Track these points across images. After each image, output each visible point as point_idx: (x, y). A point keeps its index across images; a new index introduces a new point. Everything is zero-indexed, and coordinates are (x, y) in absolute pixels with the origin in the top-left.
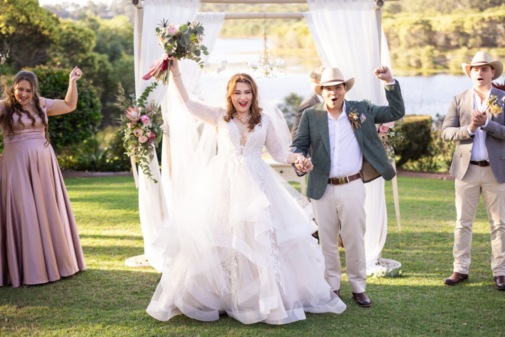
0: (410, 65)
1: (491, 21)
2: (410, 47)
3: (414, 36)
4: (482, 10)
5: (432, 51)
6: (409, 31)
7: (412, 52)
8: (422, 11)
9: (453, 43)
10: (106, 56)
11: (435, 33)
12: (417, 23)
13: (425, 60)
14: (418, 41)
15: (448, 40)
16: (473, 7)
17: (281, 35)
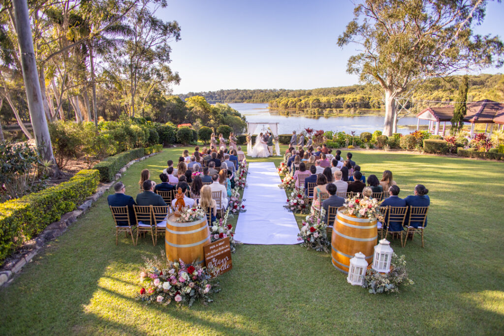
0: (311, 114)
1: (339, 100)
2: (313, 107)
3: (314, 104)
4: (337, 95)
5: (318, 109)
6: (313, 102)
7: (313, 110)
8: (318, 95)
9: (327, 106)
10: (223, 115)
11: (321, 103)
12: (315, 100)
13: (316, 112)
14: (315, 106)
15: (325, 105)
16: (334, 94)
17: (271, 103)
